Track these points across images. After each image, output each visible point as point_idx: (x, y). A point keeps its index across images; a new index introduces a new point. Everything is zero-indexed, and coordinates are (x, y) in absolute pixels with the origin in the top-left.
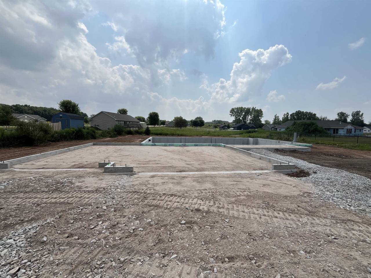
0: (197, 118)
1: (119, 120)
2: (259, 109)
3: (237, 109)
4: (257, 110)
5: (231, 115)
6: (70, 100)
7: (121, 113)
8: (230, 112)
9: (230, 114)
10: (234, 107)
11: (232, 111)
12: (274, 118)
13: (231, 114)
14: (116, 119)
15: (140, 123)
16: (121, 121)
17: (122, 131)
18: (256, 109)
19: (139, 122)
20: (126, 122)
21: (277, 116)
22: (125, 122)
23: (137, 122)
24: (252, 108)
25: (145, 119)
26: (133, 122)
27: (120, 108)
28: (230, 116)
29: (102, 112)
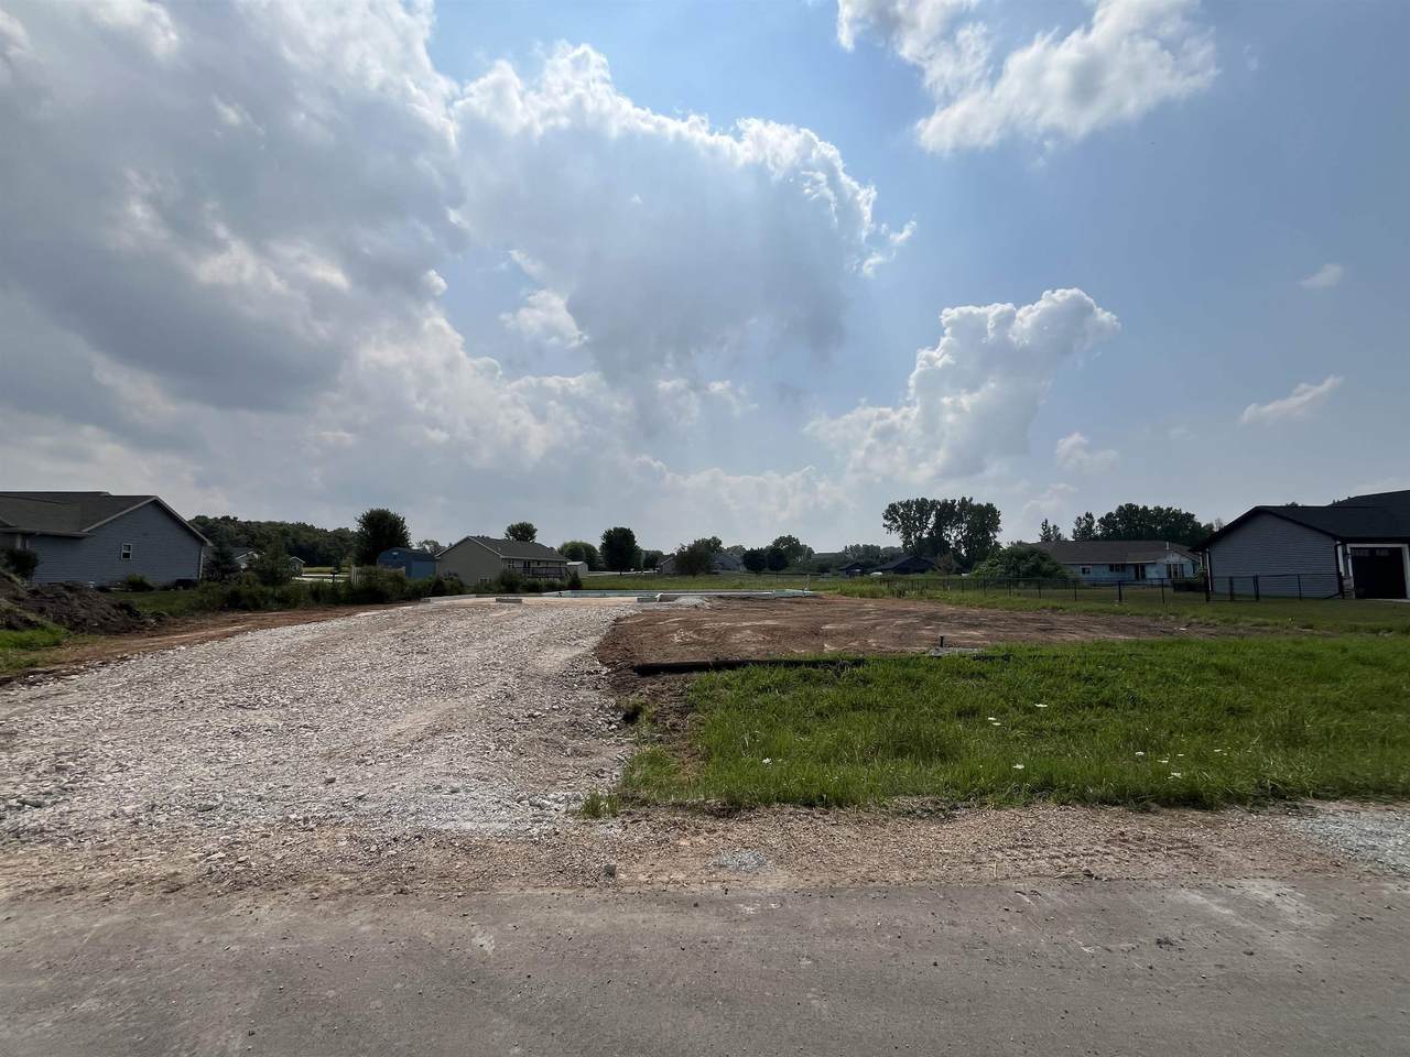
0: (781, 540)
1: (509, 559)
2: (984, 504)
3: (907, 505)
4: (979, 505)
5: (890, 528)
7: (515, 536)
8: (886, 518)
9: (885, 526)
10: (895, 500)
11: (891, 512)
12: (1041, 532)
13: (890, 523)
14: (502, 556)
15: (568, 563)
16: (516, 559)
17: (517, 584)
18: (975, 503)
19: (566, 562)
20: (529, 563)
21: (1050, 525)
22: (527, 564)
23: (560, 563)
24: (958, 499)
25: (593, 549)
26: (548, 562)
27: (516, 522)
28: (886, 530)
29: (467, 539)
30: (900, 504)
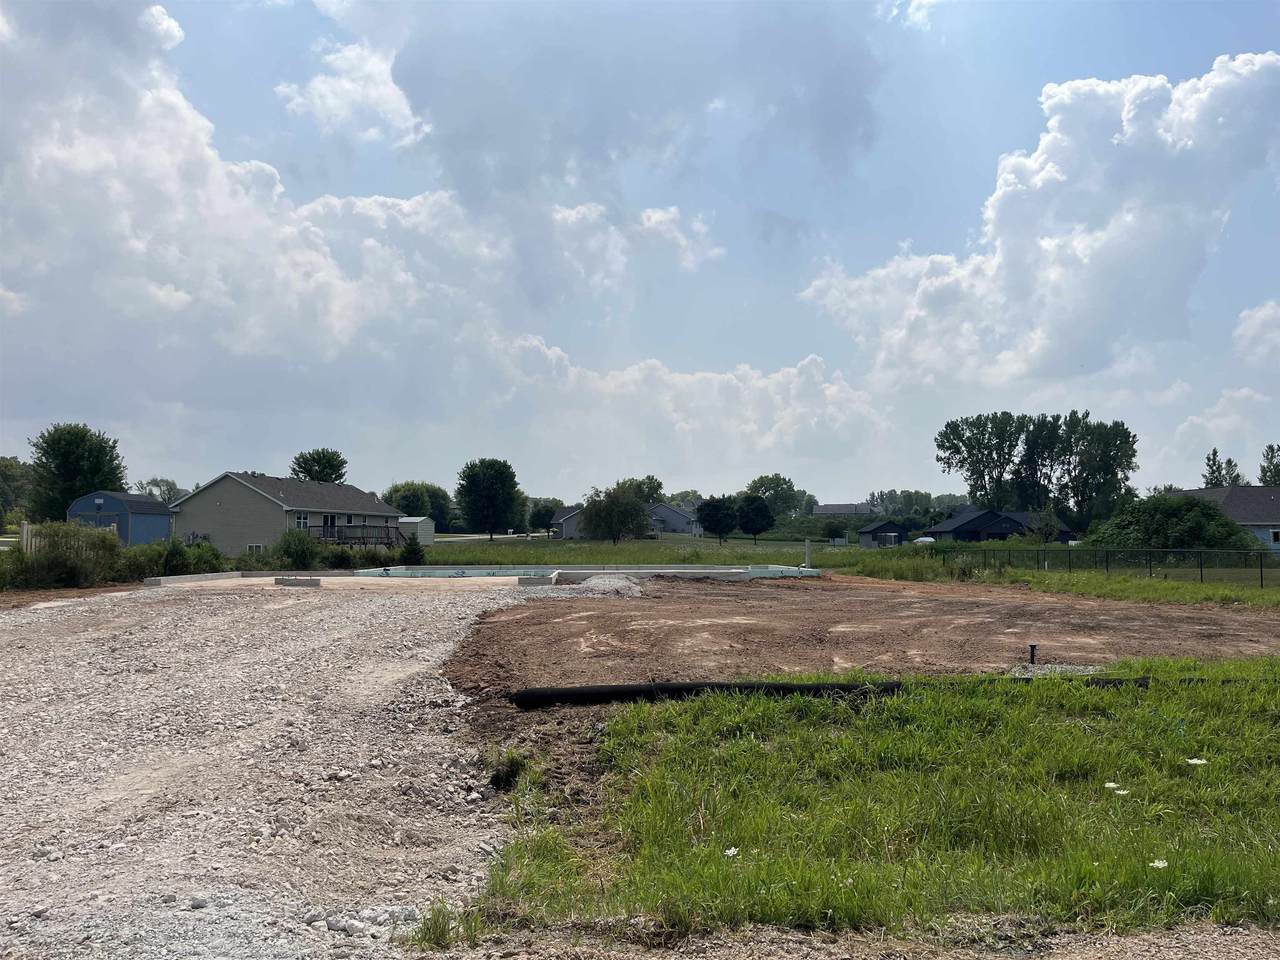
0: (762, 483)
1: (299, 512)
2: (1109, 423)
3: (978, 423)
4: (1101, 426)
5: (948, 463)
6: (81, 425)
7: (308, 472)
8: (941, 446)
9: (939, 459)
10: (956, 417)
11: (950, 436)
12: (1206, 470)
13: (947, 454)
14: (286, 508)
15: (401, 520)
16: (310, 512)
17: (313, 555)
18: (1093, 420)
19: (397, 518)
20: (333, 518)
21: (1222, 458)
22: (329, 521)
23: (387, 519)
24: (1065, 414)
25: (444, 496)
26: (365, 517)
27: (308, 449)
28: (940, 466)
29: (226, 477)
30: (966, 421)
